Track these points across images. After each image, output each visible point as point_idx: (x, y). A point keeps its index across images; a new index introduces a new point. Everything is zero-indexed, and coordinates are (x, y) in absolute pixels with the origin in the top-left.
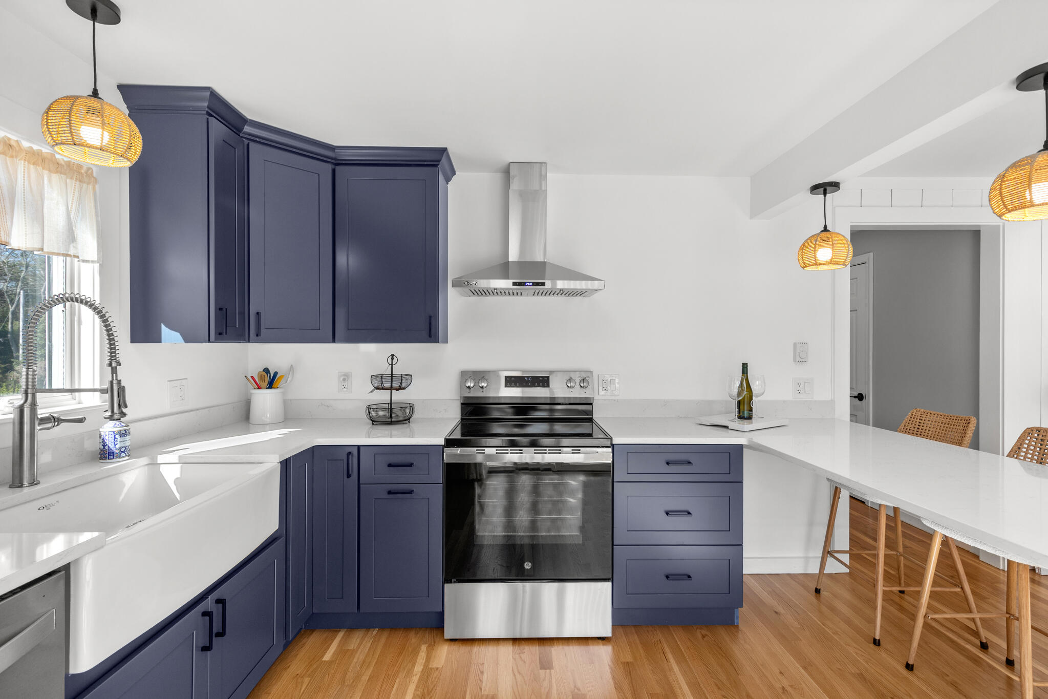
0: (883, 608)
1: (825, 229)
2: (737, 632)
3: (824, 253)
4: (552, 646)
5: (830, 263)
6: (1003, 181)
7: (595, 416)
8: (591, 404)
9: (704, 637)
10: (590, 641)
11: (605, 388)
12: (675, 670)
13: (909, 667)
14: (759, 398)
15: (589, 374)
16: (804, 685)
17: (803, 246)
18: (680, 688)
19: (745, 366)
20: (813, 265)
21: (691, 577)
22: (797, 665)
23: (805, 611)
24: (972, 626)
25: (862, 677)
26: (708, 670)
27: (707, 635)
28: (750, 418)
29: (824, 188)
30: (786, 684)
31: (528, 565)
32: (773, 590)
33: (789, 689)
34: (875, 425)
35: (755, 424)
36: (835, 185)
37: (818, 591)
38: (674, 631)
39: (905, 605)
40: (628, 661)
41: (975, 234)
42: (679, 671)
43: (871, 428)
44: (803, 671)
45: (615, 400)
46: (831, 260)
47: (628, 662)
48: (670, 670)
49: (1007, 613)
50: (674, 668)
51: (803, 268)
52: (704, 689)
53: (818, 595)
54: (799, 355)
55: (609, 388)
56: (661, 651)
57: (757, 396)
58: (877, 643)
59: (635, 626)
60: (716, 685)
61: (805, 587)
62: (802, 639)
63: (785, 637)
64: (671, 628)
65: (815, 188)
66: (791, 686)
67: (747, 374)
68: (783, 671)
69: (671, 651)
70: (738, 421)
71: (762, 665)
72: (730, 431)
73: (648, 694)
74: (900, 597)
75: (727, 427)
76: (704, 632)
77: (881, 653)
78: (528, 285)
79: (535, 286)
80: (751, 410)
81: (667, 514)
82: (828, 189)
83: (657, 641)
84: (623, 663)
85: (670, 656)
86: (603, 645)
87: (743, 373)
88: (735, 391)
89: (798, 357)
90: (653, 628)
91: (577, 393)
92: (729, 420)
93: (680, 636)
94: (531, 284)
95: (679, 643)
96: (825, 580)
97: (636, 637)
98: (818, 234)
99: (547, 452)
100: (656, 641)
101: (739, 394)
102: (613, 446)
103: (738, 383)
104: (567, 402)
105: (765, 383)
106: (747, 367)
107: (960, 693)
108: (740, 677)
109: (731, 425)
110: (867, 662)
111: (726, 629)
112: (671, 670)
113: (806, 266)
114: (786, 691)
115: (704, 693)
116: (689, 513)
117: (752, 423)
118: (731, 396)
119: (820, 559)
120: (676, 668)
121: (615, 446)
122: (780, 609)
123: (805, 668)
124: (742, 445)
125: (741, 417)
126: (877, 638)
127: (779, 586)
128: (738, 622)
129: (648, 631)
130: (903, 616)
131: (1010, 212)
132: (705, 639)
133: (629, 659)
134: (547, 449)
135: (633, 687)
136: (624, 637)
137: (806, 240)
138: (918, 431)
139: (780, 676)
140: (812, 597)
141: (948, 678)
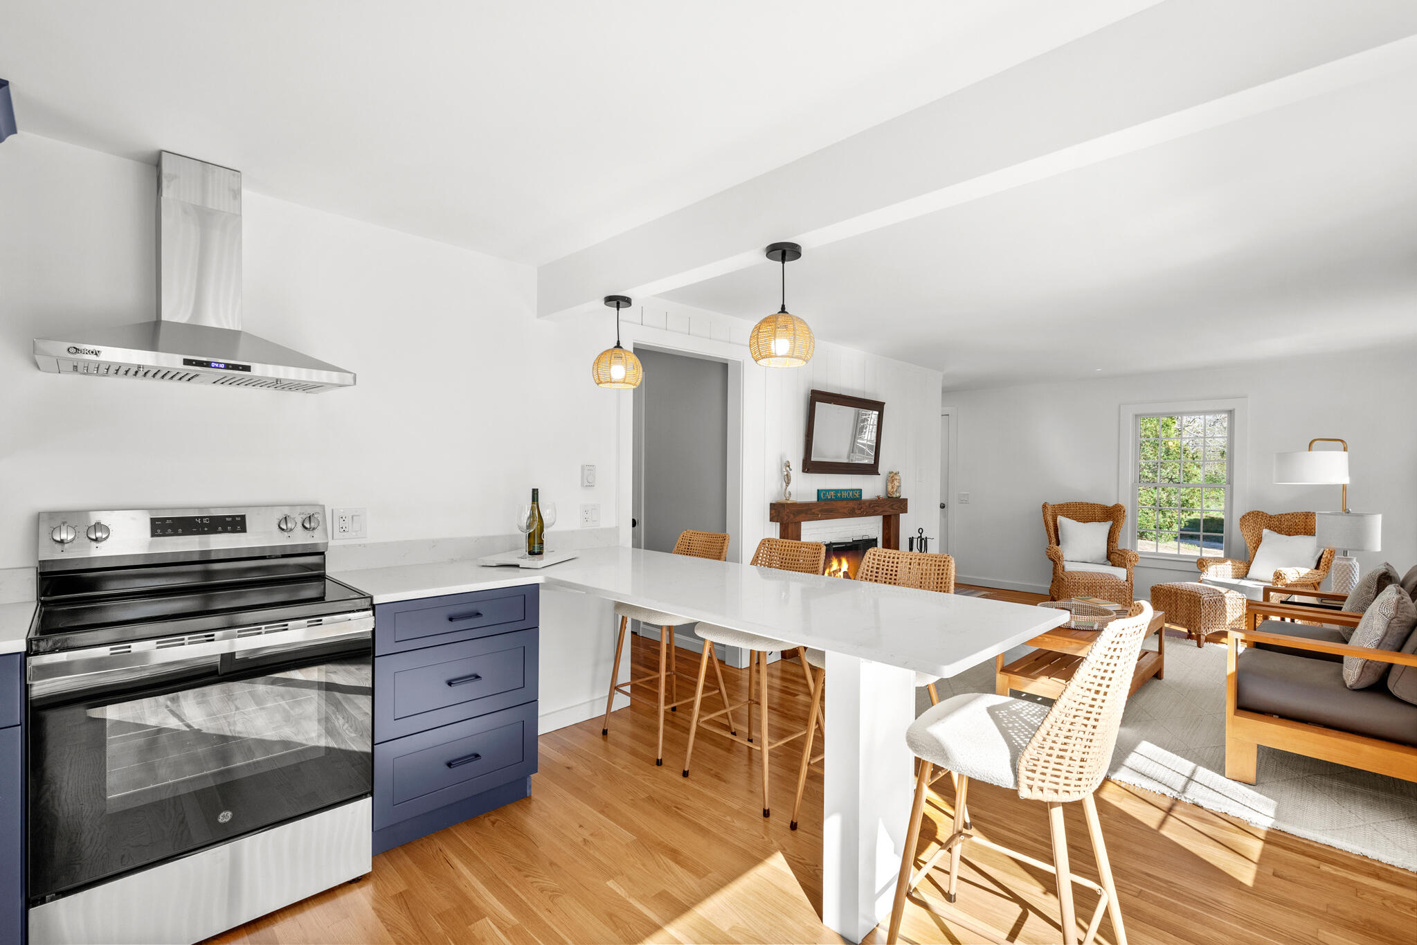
0: (664, 730)
1: (618, 346)
2: (530, 803)
3: (618, 371)
4: (273, 924)
5: (624, 382)
6: (759, 332)
7: (330, 571)
8: (323, 553)
9: (493, 823)
10: (337, 892)
11: (344, 528)
12: (465, 874)
13: (685, 774)
14: (549, 529)
15: (318, 509)
16: (603, 829)
17: (599, 359)
18: (475, 890)
19: (536, 492)
20: (608, 382)
21: (479, 756)
22: (595, 812)
23: (595, 757)
24: (725, 722)
25: (651, 799)
26: (504, 857)
27: (497, 820)
28: (540, 553)
29: (618, 301)
30: (586, 835)
31: (225, 817)
32: (562, 746)
33: (590, 839)
34: (646, 548)
35: (547, 559)
36: (627, 301)
37: (605, 732)
38: (456, 831)
39: (677, 721)
40: (401, 891)
41: (724, 366)
42: (470, 873)
43: (642, 550)
44: (601, 816)
45: (360, 545)
46: (625, 379)
47: (401, 893)
48: (458, 877)
49: (749, 700)
50: (463, 872)
51: (598, 384)
52: (503, 879)
53: (605, 736)
54: (587, 479)
55: (350, 528)
56: (443, 861)
57: (547, 527)
58: (659, 763)
59: (402, 846)
60: (516, 868)
61: (592, 732)
62: (595, 784)
63: (581, 790)
64: (452, 830)
65: (610, 299)
66: (592, 835)
67: (537, 501)
68: (582, 824)
69: (455, 855)
70: (529, 557)
71: (561, 827)
72: (521, 570)
73: (435, 918)
74: (673, 715)
75: (517, 566)
76: (493, 818)
77: (663, 771)
78: (215, 367)
79: (231, 369)
80: (541, 543)
81: (450, 683)
82: (621, 303)
83: (437, 851)
84: (395, 897)
85: (456, 862)
86: (360, 887)
87: (533, 500)
88: (524, 521)
89: (585, 481)
90: (428, 838)
91: (299, 538)
92: (519, 558)
93: (465, 836)
94: (222, 366)
95: (465, 842)
96: (611, 720)
97: (407, 858)
98: (612, 350)
99: (263, 630)
100: (435, 852)
101: (529, 527)
102: (373, 607)
103: (528, 513)
104: (279, 553)
105: (555, 511)
106: (537, 494)
107: (720, 780)
108: (540, 849)
109: (522, 563)
110: (653, 783)
111: (517, 805)
112: (460, 876)
113: (601, 383)
114: (588, 841)
115: (504, 884)
116: (477, 677)
117: (542, 559)
118: (520, 528)
119: (607, 699)
120: (465, 871)
121: (376, 606)
122: (572, 763)
123: (602, 812)
124: (538, 584)
125: (531, 553)
126: (660, 758)
127: (568, 740)
128: (531, 792)
129: (422, 845)
130: (677, 732)
131: (763, 358)
132: (495, 825)
133: (402, 887)
134: (263, 627)
135: (413, 918)
136: (390, 865)
137: (602, 354)
138: (688, 551)
139: (580, 830)
140: (599, 740)
141: (712, 772)
